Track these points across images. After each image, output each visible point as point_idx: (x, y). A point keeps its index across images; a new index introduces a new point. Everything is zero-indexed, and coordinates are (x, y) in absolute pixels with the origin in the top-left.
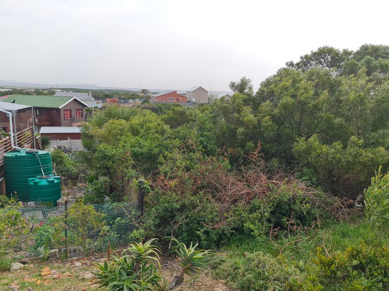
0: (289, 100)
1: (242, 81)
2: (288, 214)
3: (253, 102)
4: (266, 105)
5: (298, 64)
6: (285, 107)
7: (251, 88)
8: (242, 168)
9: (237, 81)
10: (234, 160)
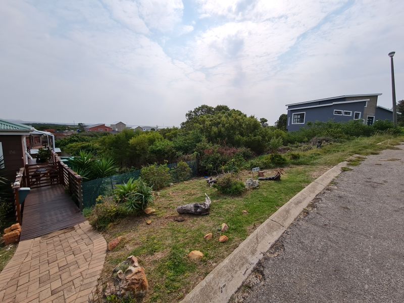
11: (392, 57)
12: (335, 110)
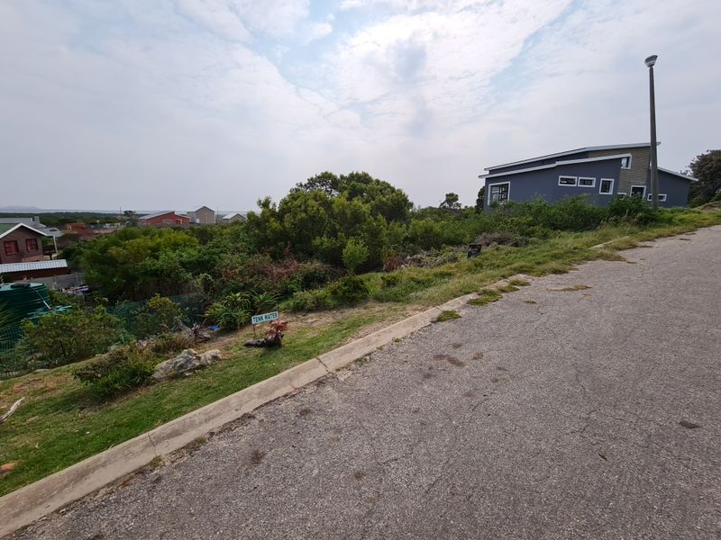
0: (303, 215)
1: (266, 200)
2: (313, 280)
3: (279, 216)
4: (287, 217)
5: (305, 185)
6: (302, 220)
7: (274, 205)
8: (281, 261)
9: (263, 200)
10: (274, 256)
11: (651, 66)
12: (560, 177)
